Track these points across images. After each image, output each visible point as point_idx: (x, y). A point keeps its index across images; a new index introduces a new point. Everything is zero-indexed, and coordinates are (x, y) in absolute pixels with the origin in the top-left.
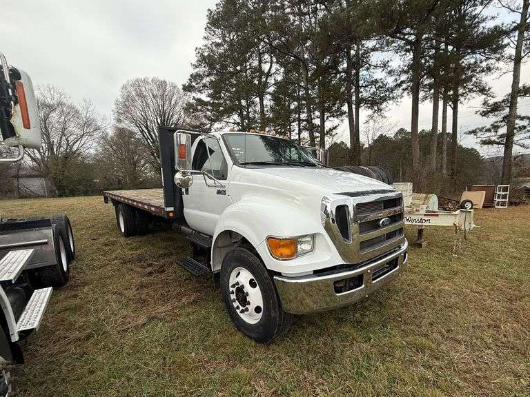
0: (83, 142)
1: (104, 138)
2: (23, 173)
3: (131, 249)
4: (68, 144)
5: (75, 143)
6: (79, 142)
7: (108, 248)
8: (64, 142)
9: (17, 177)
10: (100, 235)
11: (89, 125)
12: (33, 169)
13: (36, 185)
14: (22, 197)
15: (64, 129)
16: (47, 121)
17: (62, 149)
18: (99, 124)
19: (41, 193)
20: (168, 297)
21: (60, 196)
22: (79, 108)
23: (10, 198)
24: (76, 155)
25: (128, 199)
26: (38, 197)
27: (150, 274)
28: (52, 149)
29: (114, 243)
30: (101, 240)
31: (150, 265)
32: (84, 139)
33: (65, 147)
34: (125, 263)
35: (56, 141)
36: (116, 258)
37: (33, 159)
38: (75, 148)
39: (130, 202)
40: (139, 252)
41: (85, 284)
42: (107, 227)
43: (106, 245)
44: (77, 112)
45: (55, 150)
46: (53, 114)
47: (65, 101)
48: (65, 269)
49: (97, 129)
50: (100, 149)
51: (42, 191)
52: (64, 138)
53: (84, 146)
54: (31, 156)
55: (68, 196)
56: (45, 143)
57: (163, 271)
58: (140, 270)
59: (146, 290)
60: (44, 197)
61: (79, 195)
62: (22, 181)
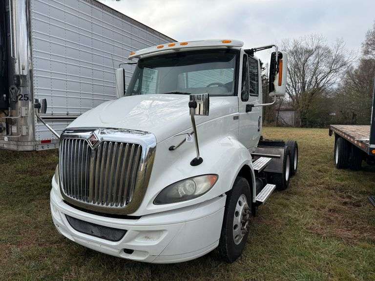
0: (328, 79)
1: (348, 72)
2: (283, 107)
3: (338, 179)
4: (316, 82)
5: (321, 81)
6: (325, 79)
7: (320, 174)
8: (314, 80)
9: (279, 110)
10: (318, 162)
11: (337, 62)
12: (289, 103)
13: (288, 117)
14: (279, 126)
15: (316, 69)
16: (306, 64)
17: (311, 87)
18: (346, 59)
19: (290, 123)
20: (352, 226)
21: (302, 127)
22: (331, 48)
23: (271, 126)
24: (320, 91)
25: (345, 133)
26: (288, 126)
27: (345, 203)
28: (304, 87)
29: (326, 171)
30: (317, 167)
31: (350, 197)
32: (330, 76)
33: (314, 84)
34: (329, 189)
35: (308, 80)
36: (323, 183)
37: (291, 96)
38: (321, 85)
39: (346, 136)
40: (343, 183)
41: (296, 194)
42: (325, 157)
43: (319, 171)
44: (329, 52)
45: (306, 88)
46: (311, 58)
47: (321, 44)
48: (287, 179)
49: (344, 64)
50: (342, 84)
51: (291, 122)
52: (314, 77)
53: (329, 82)
54: (290, 94)
55: (307, 127)
56: (301, 83)
57: (358, 206)
58: (339, 198)
59: (337, 215)
60: (291, 126)
61: (316, 127)
62: (281, 113)
